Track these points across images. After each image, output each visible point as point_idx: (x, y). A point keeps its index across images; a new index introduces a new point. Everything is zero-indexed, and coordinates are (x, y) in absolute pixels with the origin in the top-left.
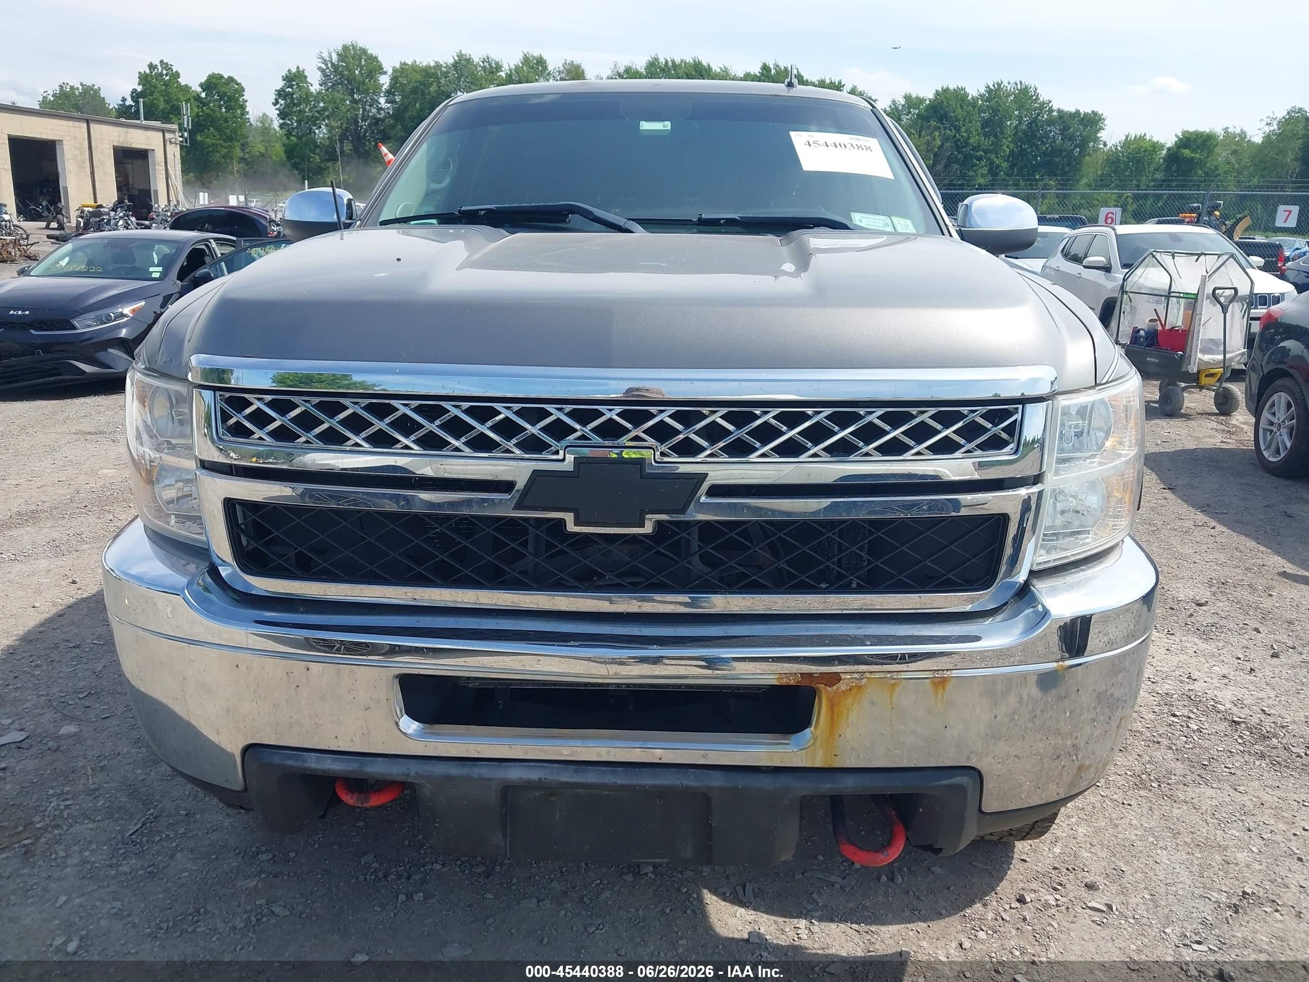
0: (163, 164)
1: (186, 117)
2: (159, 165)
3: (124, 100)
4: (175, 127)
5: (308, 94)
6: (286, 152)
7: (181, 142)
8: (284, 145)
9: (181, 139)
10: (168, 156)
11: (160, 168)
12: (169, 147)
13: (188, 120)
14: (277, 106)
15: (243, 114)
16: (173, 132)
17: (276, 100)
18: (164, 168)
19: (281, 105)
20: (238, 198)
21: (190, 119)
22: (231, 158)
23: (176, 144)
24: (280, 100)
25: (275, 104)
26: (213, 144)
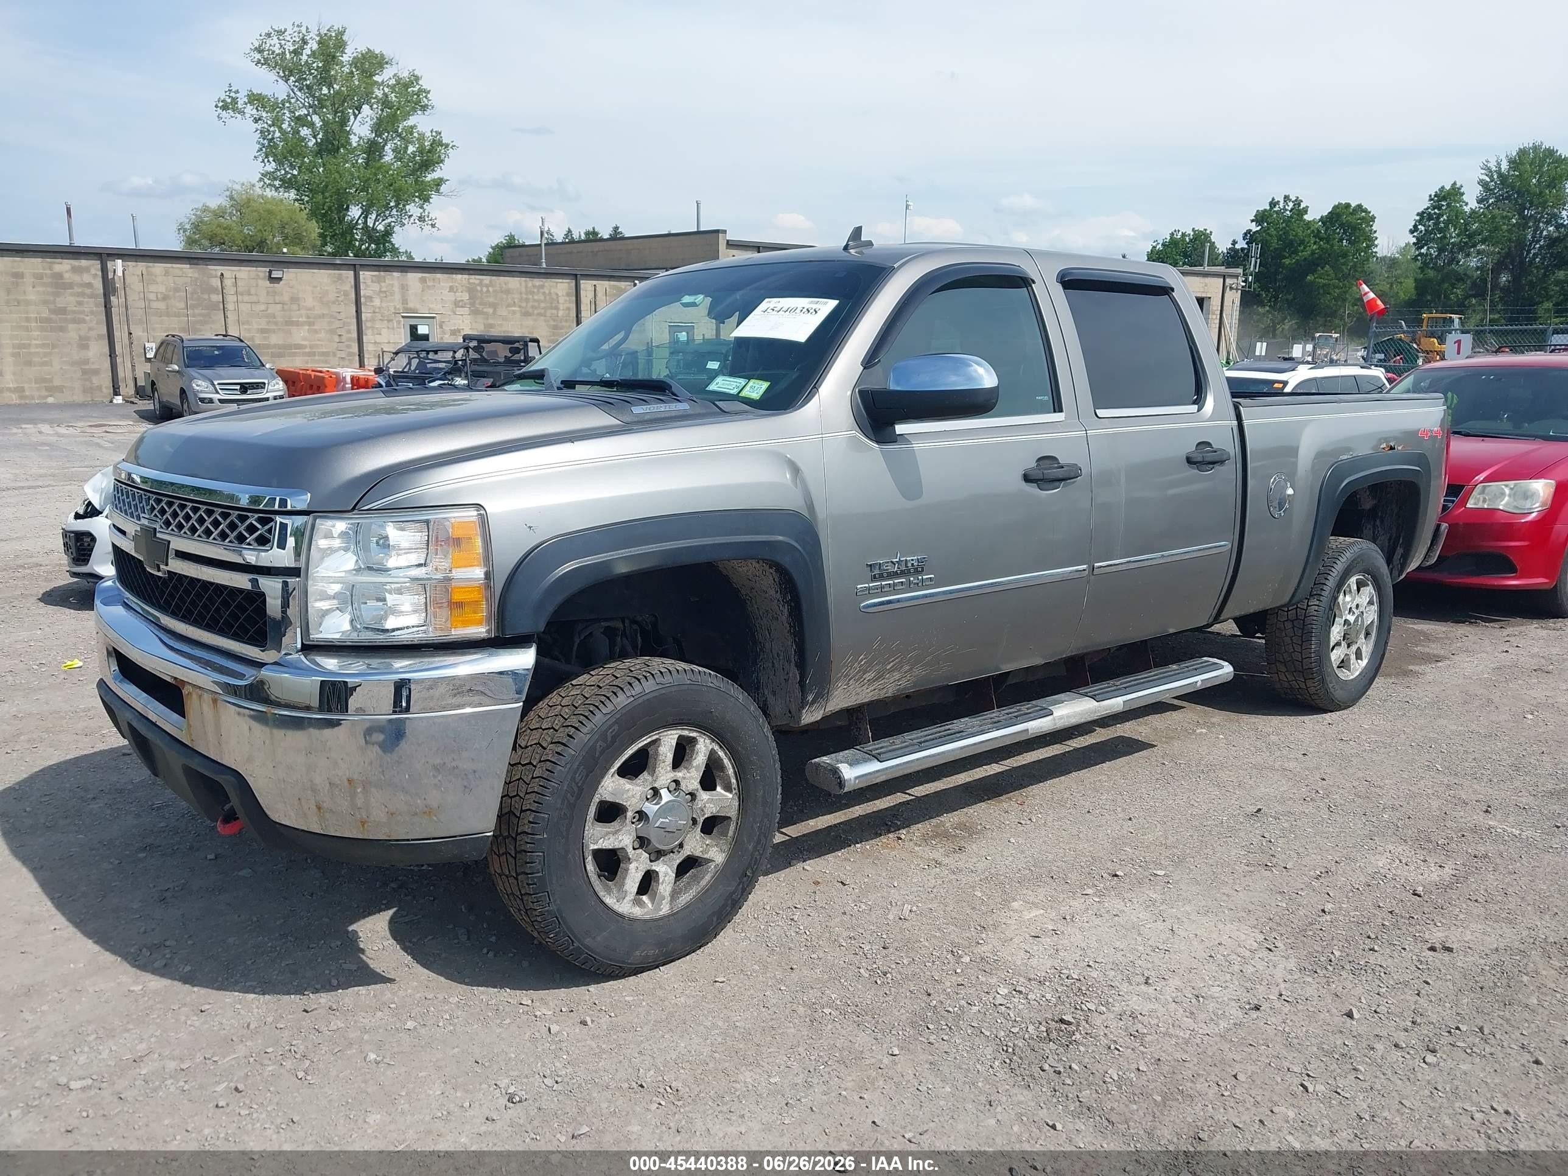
0: (1219, 312)
1: (1253, 259)
2: (1214, 314)
3: (1234, 243)
4: (1240, 271)
5: (1459, 213)
6: (1416, 288)
7: (1243, 287)
8: (1416, 280)
9: (1244, 284)
10: (1226, 303)
11: (1214, 317)
12: (1229, 294)
13: (1256, 262)
14: (1415, 234)
15: (1369, 247)
16: (1237, 277)
17: (1415, 226)
18: (1218, 317)
19: (1421, 232)
20: (1304, 348)
21: (1258, 260)
22: (1344, 300)
23: (1237, 289)
24: (1420, 227)
25: (1412, 232)
26: (1325, 285)
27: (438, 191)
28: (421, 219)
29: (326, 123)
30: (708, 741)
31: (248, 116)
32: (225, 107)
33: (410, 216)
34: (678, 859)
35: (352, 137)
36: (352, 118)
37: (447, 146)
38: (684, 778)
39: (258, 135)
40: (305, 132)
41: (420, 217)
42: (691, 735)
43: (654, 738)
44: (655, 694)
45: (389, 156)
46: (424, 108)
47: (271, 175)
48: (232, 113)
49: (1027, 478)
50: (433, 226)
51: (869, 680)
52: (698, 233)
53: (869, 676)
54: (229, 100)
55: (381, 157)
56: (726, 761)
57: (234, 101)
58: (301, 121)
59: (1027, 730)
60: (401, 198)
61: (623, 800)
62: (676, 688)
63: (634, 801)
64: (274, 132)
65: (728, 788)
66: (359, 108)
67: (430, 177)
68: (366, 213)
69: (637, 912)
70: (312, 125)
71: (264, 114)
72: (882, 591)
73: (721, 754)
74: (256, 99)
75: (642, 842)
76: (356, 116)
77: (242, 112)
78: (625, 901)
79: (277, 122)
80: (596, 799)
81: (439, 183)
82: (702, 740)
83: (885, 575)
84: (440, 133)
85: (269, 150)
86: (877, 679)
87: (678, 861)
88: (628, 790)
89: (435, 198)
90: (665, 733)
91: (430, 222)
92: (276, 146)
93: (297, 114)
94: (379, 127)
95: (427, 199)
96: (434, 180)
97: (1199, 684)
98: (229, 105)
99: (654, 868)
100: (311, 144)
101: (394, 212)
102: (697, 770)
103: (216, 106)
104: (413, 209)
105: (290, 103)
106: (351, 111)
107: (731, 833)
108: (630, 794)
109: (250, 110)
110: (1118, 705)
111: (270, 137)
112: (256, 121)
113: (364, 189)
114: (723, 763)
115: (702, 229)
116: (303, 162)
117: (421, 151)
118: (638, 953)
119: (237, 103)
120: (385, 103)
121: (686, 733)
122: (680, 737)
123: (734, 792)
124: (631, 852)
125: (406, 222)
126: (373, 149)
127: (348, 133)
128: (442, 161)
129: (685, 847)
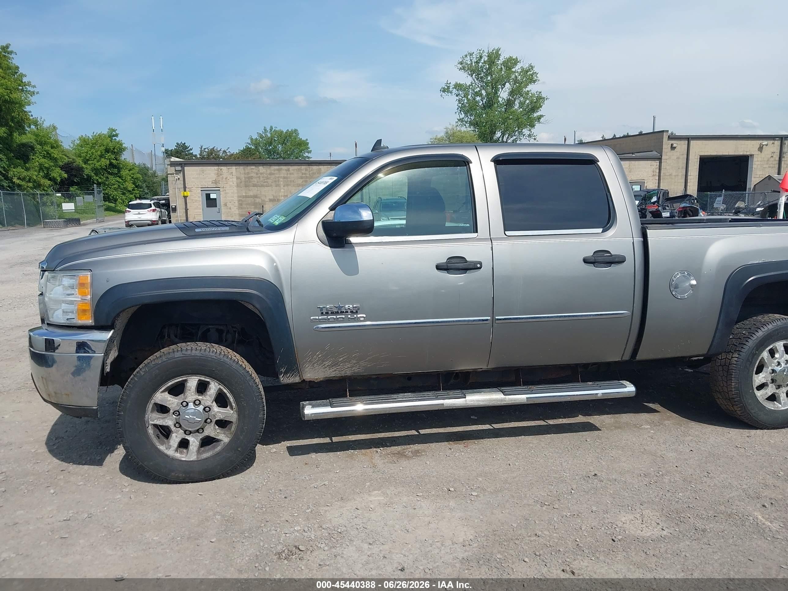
27: (539, 121)
28: (530, 136)
29: (488, 94)
30: (217, 384)
31: (453, 94)
32: (444, 91)
33: (524, 135)
34: (201, 436)
35: (499, 99)
36: (501, 90)
37: (544, 98)
38: (203, 399)
39: (457, 102)
40: (478, 98)
41: (529, 135)
42: (206, 380)
43: (184, 379)
44: (180, 359)
45: (517, 106)
46: (534, 82)
47: (461, 120)
48: (447, 93)
49: (439, 267)
50: (535, 139)
51: (328, 366)
52: (654, 133)
53: (327, 363)
54: (446, 88)
55: (512, 107)
56: (228, 395)
57: (448, 87)
58: (478, 94)
59: (443, 404)
60: (521, 126)
61: (167, 404)
62: (193, 357)
63: (174, 406)
64: (464, 100)
65: (232, 408)
66: (504, 85)
67: (535, 115)
68: (503, 134)
69: (178, 455)
70: (481, 95)
71: (461, 93)
72: (328, 321)
73: (225, 391)
74: (458, 86)
75: (178, 424)
76: (502, 89)
77: (451, 92)
78: (171, 450)
79: (466, 96)
80: (153, 402)
81: (539, 118)
82: (213, 383)
83: (330, 313)
84: (541, 93)
85: (462, 109)
86: (333, 366)
87: (201, 437)
88: (170, 400)
89: (537, 125)
90: (190, 377)
91: (534, 138)
92: (465, 106)
93: (475, 90)
94: (512, 93)
95: (533, 126)
96: (537, 116)
97: (599, 395)
98: (446, 90)
99: (186, 438)
100: (480, 104)
101: (517, 133)
102: (210, 396)
103: (441, 91)
104: (526, 131)
105: (472, 86)
106: (500, 86)
107: (233, 429)
108: (171, 402)
109: (455, 91)
110: (523, 399)
111: (463, 102)
112: (457, 96)
113: (504, 123)
114: (227, 396)
115: (656, 131)
116: (477, 113)
117: (531, 102)
118: (173, 474)
119: (449, 89)
120: (516, 81)
121: (203, 379)
122: (199, 380)
123: (234, 410)
124: (173, 428)
125: (522, 138)
126: (509, 103)
127: (498, 97)
128: (541, 107)
129: (205, 431)
